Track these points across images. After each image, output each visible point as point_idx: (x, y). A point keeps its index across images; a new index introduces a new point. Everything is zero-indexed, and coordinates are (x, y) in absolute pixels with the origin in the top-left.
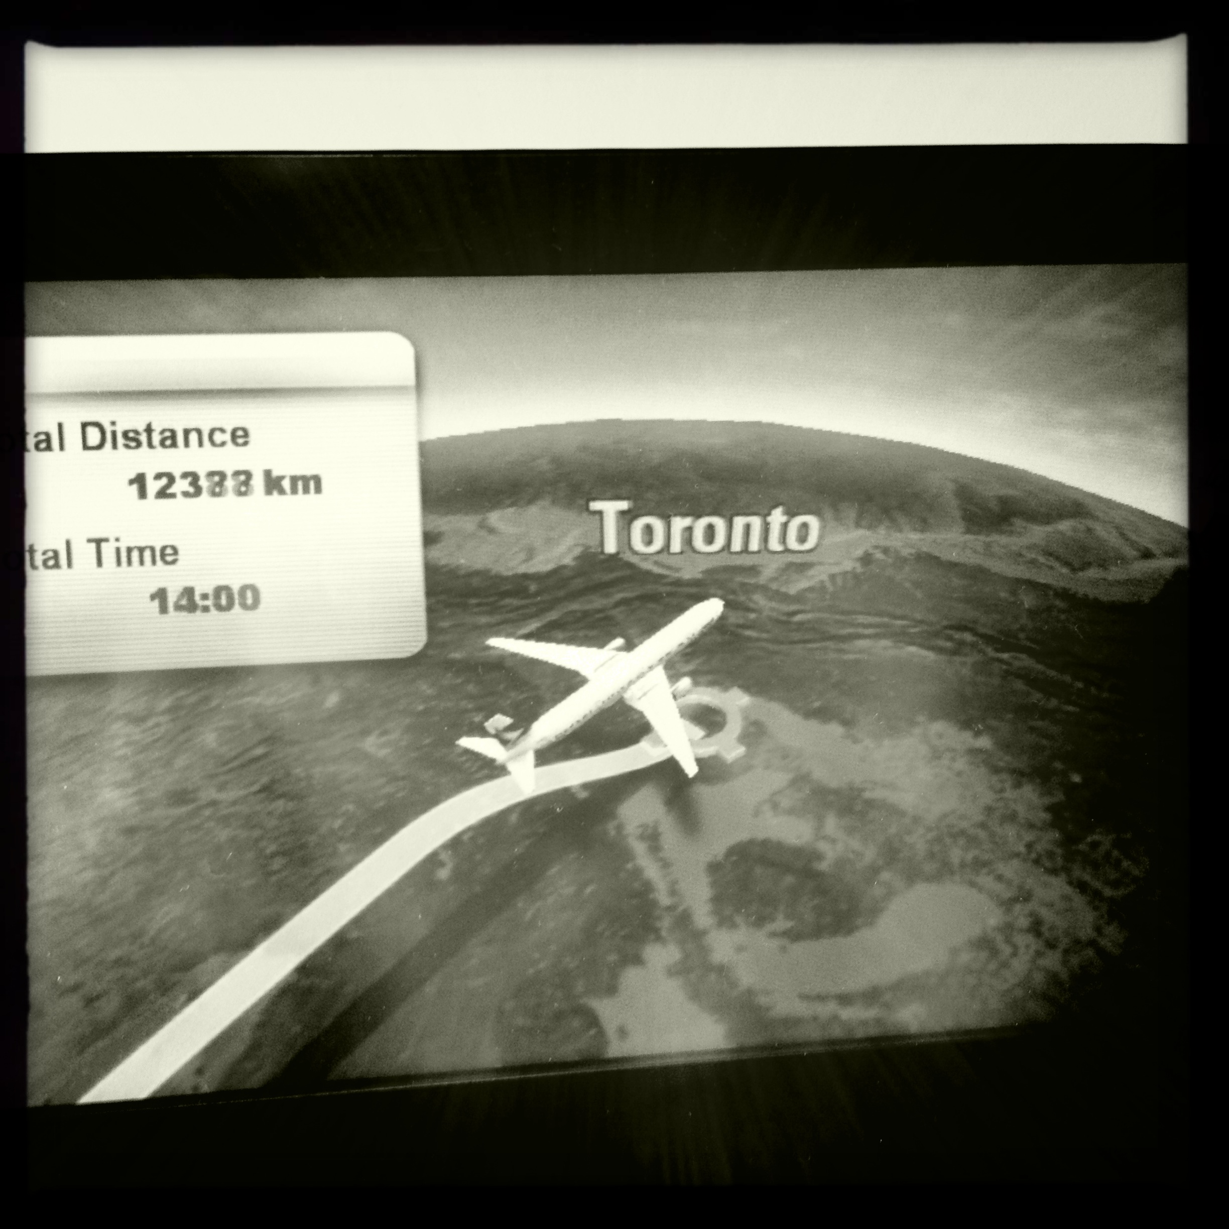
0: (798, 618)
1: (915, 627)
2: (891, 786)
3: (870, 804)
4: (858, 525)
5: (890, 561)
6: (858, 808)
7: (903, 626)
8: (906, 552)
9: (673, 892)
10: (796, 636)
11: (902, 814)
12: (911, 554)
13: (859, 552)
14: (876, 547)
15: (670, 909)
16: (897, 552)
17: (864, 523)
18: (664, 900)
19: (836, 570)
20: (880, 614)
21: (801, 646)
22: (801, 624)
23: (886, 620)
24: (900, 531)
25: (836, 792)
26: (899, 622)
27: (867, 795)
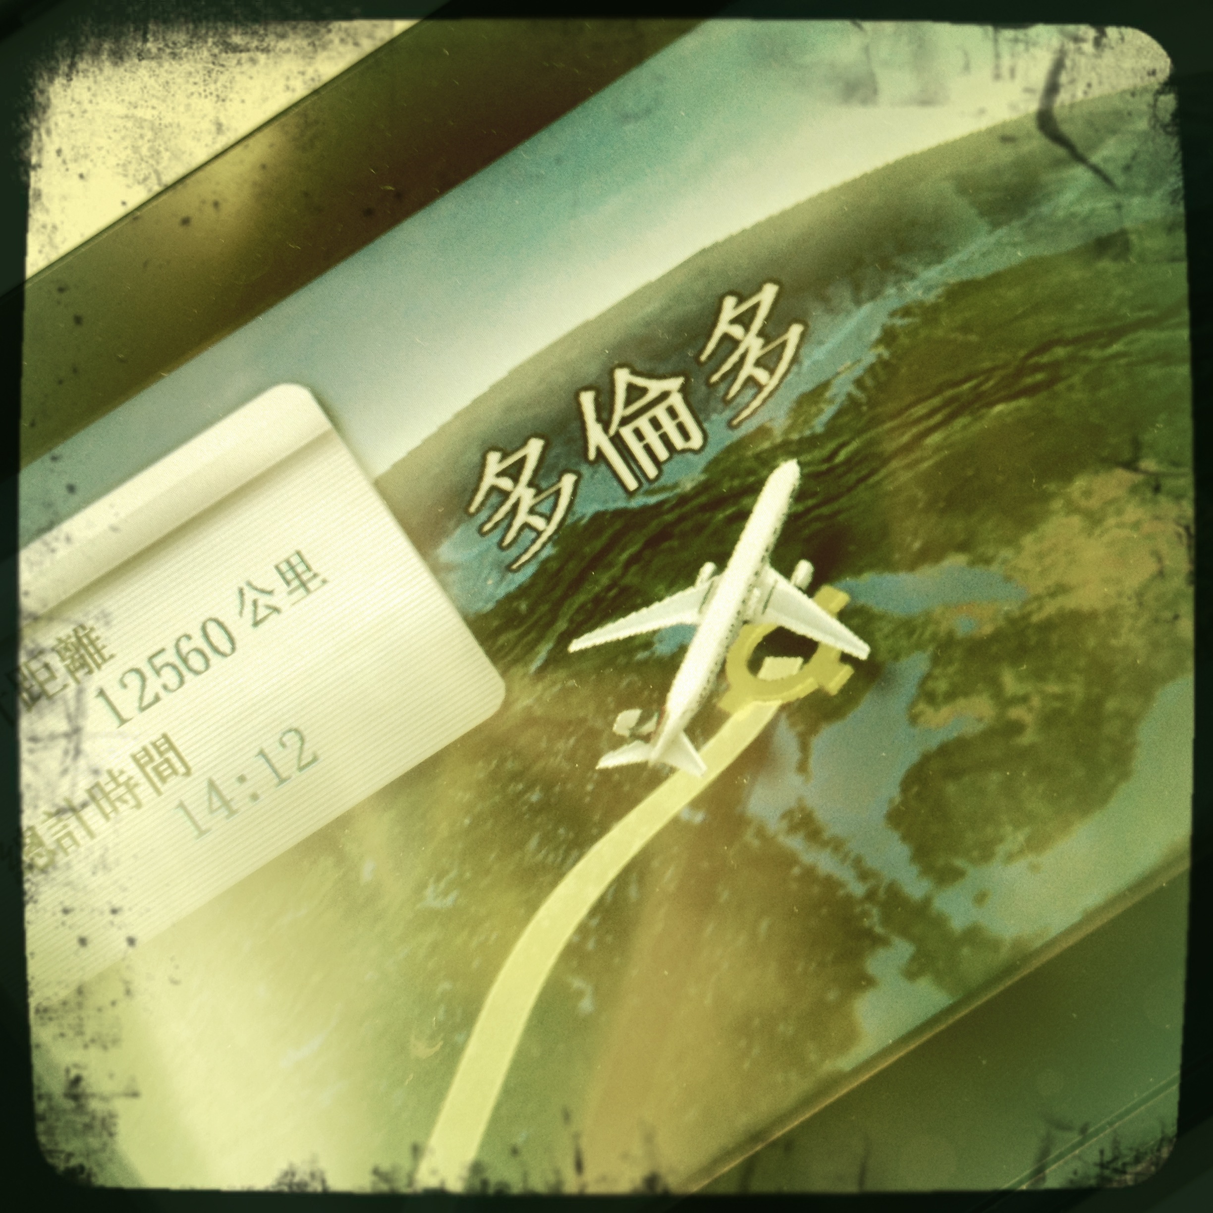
0: (842, 456)
1: (987, 380)
2: (1061, 589)
3: (1047, 626)
4: (858, 303)
5: (917, 320)
6: (1033, 640)
7: (976, 387)
8: (931, 298)
9: (864, 875)
10: (852, 477)
11: (1093, 615)
12: (939, 297)
13: (876, 334)
14: (893, 314)
15: (871, 896)
16: (920, 304)
17: (864, 294)
18: (858, 889)
19: (858, 371)
20: (939, 391)
21: (862, 487)
22: (848, 461)
23: (949, 393)
24: (913, 277)
25: (997, 637)
26: (967, 386)
27: (1035, 619)
